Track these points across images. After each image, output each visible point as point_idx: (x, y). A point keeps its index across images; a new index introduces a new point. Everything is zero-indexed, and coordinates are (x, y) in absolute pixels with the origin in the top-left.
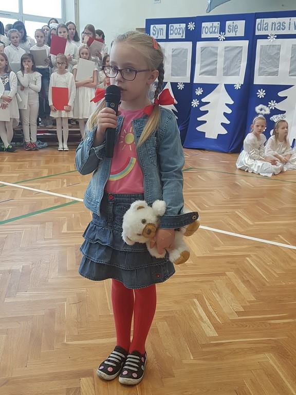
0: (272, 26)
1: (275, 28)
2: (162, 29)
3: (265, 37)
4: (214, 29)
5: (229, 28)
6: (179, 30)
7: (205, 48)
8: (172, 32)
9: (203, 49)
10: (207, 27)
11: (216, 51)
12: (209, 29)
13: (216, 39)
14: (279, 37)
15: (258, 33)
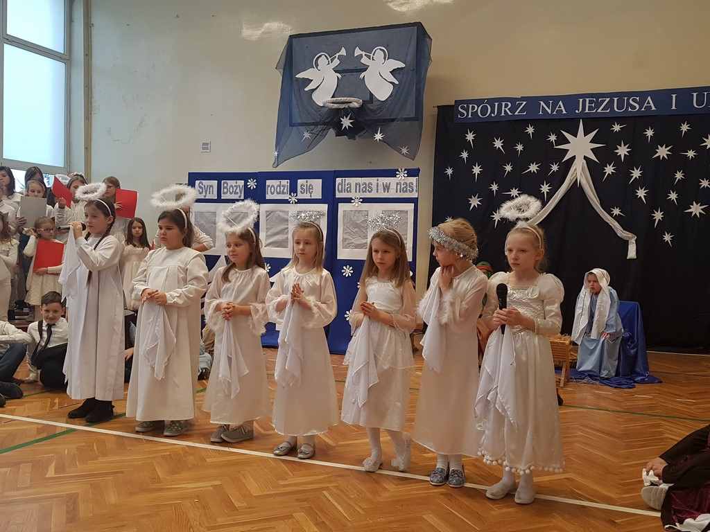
0: (356, 187)
1: (359, 189)
2: (211, 186)
3: (348, 200)
4: (282, 188)
5: (302, 189)
6: (235, 188)
7: (272, 212)
8: (225, 190)
9: (269, 213)
10: (273, 186)
11: (286, 217)
12: (275, 188)
13: (286, 202)
14: (365, 200)
15: (338, 195)
